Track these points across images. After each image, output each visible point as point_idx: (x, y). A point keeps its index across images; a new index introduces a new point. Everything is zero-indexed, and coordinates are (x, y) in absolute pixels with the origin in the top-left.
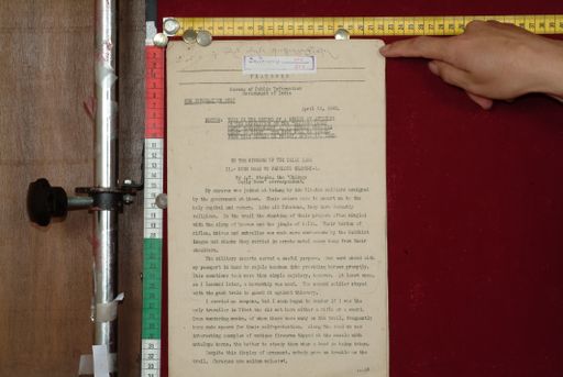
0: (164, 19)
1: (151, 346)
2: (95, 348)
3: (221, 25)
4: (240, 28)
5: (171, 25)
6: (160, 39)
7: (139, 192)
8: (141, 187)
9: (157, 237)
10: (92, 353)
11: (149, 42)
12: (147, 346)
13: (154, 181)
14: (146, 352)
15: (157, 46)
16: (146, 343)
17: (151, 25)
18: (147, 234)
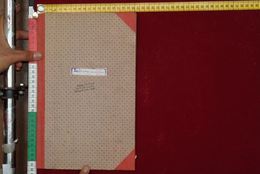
0: (38, 5)
1: (32, 164)
2: (4, 166)
3: (65, 7)
4: (74, 9)
5: (41, 8)
6: (36, 15)
7: (26, 90)
8: (27, 88)
9: (35, 111)
10: (2, 168)
11: (30, 16)
12: (30, 165)
13: (33, 84)
14: (29, 168)
15: (34, 18)
16: (29, 163)
17: (31, 8)
18: (30, 110)
